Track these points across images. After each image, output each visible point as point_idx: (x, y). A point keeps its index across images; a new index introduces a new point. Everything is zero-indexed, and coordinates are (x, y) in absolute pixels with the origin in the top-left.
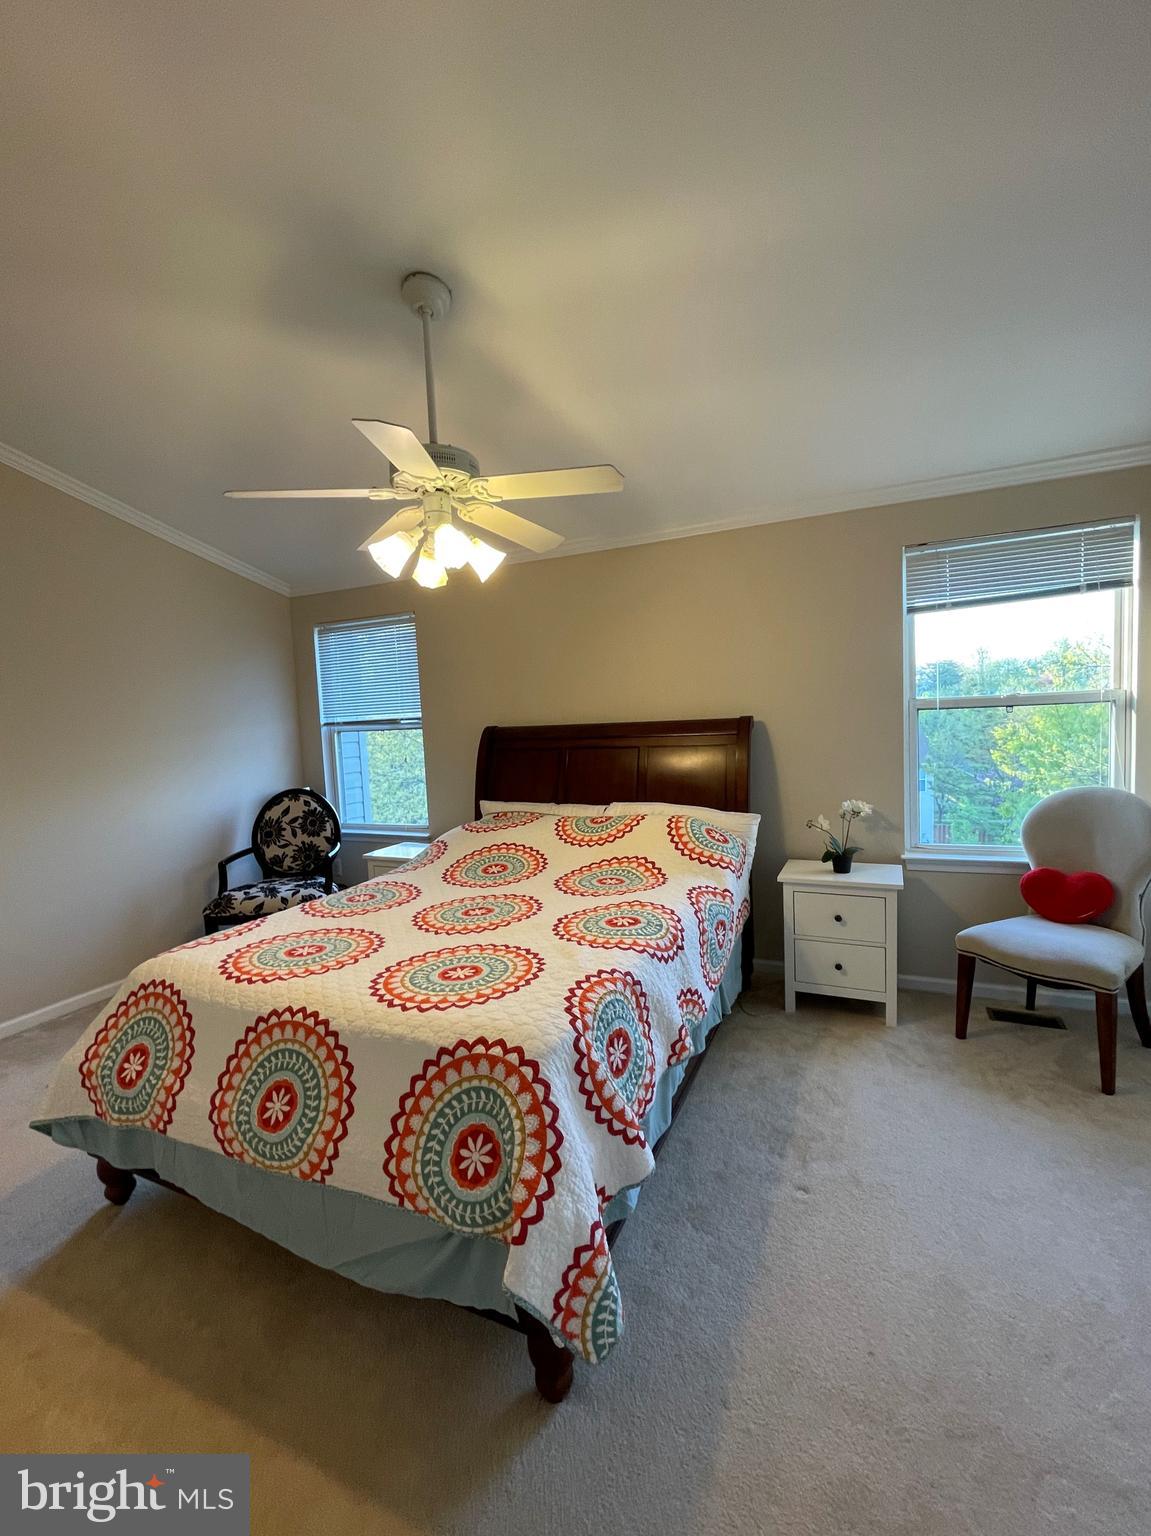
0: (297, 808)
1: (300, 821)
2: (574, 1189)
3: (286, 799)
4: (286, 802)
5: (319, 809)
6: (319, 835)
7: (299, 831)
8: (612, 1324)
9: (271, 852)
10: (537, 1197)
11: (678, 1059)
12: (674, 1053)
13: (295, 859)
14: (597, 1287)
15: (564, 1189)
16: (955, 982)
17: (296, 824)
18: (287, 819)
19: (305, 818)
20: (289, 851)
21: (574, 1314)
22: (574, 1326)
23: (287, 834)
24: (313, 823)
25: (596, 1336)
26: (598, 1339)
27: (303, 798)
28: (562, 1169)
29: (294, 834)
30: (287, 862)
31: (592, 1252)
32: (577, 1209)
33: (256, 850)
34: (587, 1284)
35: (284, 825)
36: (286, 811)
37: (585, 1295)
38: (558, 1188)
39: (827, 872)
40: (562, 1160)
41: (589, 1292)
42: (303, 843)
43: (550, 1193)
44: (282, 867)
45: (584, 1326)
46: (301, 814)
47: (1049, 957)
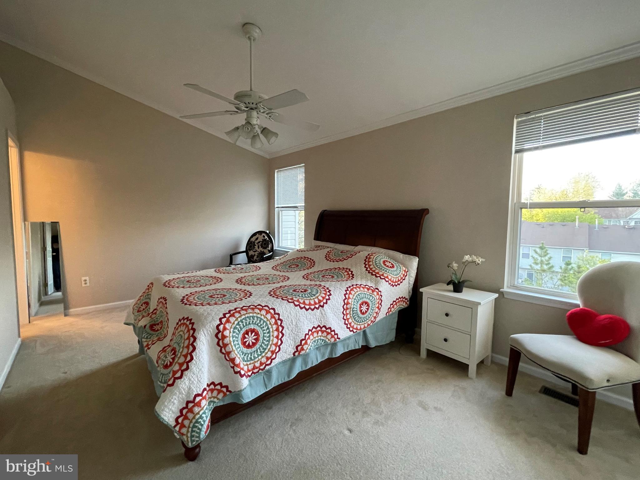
0: (261, 238)
1: (261, 243)
2: (191, 379)
3: (258, 234)
4: (258, 235)
5: (268, 239)
6: (266, 249)
7: (260, 247)
8: (199, 433)
9: (251, 253)
10: (174, 378)
11: (299, 353)
12: (297, 351)
13: (258, 257)
14: (194, 418)
15: (187, 378)
16: (508, 360)
17: (259, 244)
18: (257, 242)
19: (262, 242)
20: (256, 253)
21: (185, 426)
22: (184, 430)
23: (256, 247)
24: (265, 244)
25: (192, 436)
26: (192, 438)
27: (263, 234)
28: (189, 370)
29: (258, 247)
30: (255, 257)
31: (193, 404)
32: (190, 386)
33: (246, 252)
34: (190, 416)
35: (256, 244)
36: (257, 239)
37: (189, 419)
38: (184, 377)
39: (450, 291)
40: (190, 367)
41: (191, 419)
42: (261, 251)
43: (181, 377)
44: (253, 259)
45: (188, 432)
46: (262, 240)
47: (555, 360)
